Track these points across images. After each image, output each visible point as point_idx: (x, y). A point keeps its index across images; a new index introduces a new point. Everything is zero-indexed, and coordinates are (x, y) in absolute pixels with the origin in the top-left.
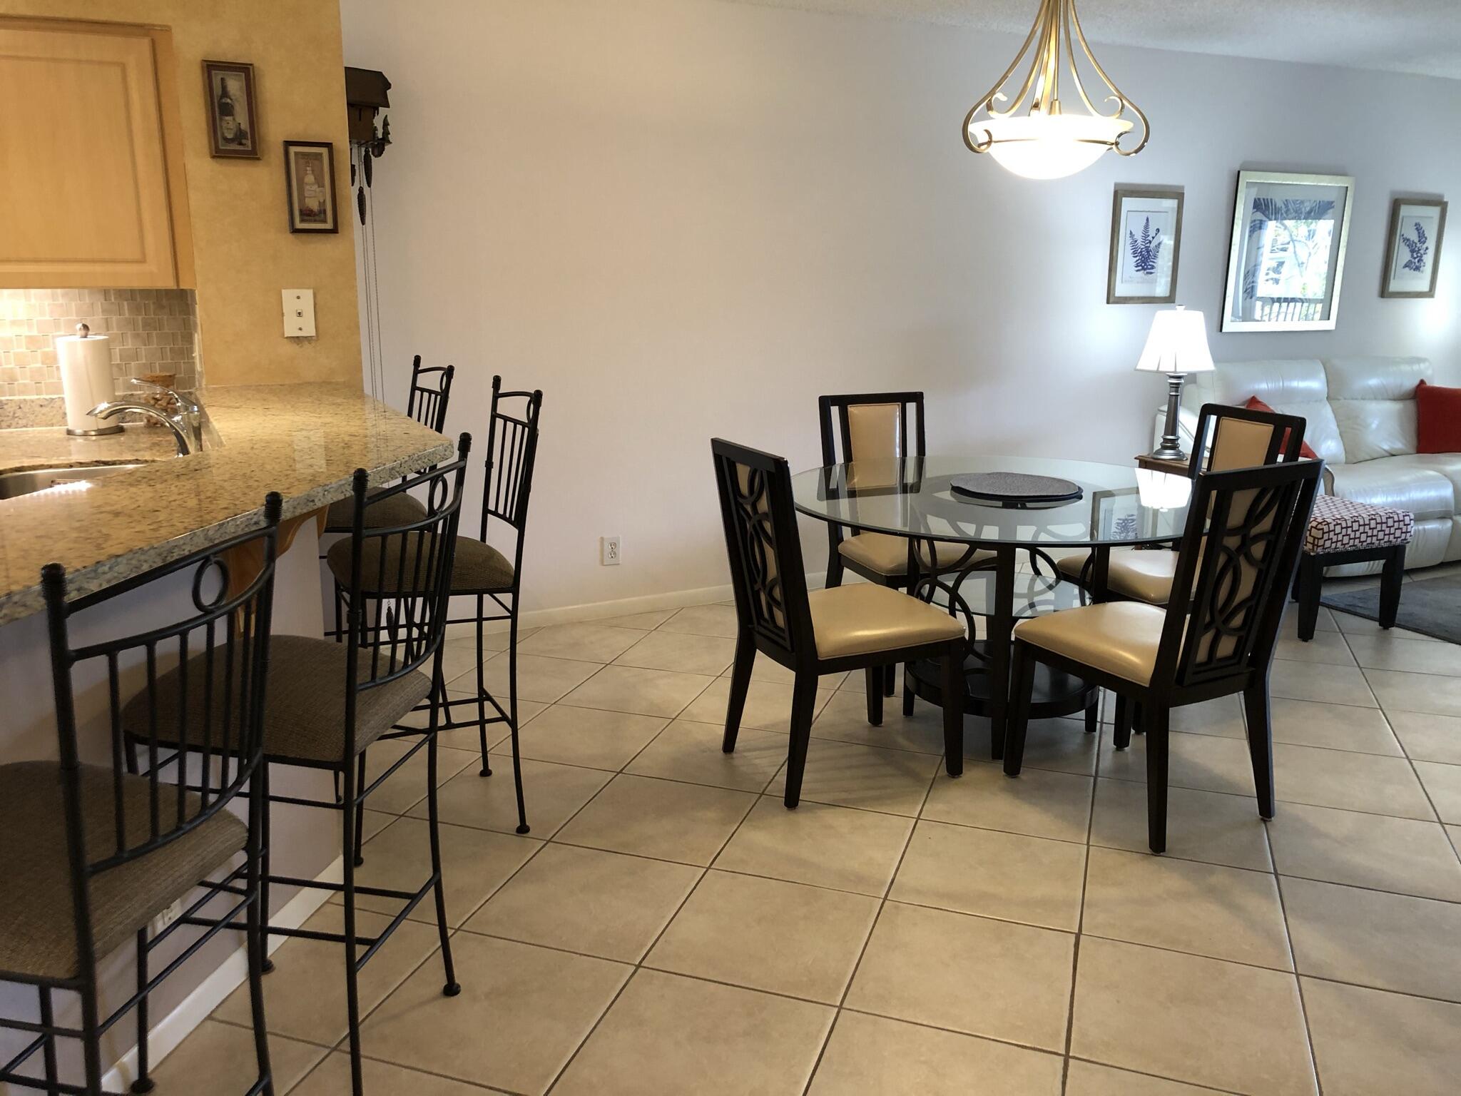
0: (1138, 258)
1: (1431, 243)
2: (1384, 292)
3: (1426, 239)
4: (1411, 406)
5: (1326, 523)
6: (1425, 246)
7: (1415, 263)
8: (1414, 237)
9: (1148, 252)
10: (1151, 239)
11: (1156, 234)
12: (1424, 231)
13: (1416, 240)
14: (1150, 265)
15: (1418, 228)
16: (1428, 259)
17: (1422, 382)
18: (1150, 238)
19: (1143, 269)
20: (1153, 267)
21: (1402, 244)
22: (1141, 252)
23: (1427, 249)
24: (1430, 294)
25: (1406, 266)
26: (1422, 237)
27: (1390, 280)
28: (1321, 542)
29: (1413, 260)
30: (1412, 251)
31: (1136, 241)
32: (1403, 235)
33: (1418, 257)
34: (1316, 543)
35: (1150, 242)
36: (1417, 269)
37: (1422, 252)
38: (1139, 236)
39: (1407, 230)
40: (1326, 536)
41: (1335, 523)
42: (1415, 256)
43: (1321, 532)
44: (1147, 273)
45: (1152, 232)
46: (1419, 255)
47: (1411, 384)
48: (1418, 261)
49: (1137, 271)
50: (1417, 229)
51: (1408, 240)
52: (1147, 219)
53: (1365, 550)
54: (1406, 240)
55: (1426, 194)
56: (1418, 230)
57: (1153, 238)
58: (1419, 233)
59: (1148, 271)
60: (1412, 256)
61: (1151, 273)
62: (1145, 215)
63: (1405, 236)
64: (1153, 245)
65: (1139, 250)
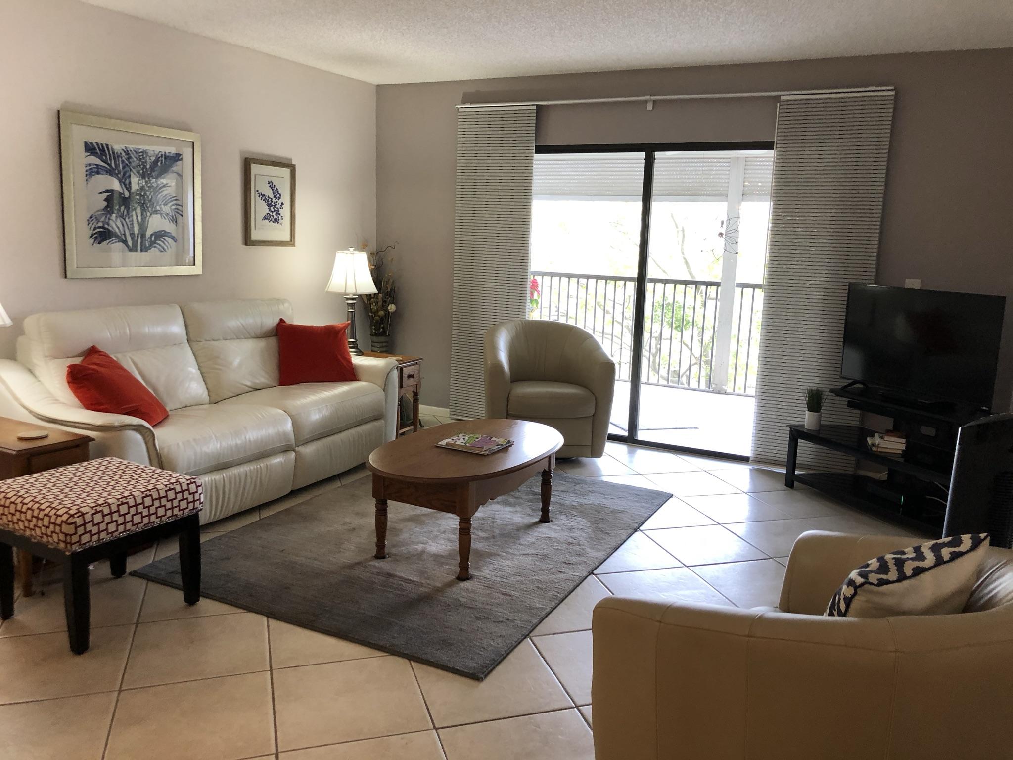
1: (286, 199)
2: (247, 240)
3: (280, 196)
4: (273, 342)
5: (80, 514)
6: (280, 202)
7: (273, 217)
8: (269, 193)
12: (277, 189)
13: (272, 196)
15: (272, 185)
16: (285, 212)
17: (282, 320)
21: (258, 199)
23: (282, 203)
24: (291, 242)
25: (265, 218)
26: (277, 194)
27: (250, 230)
28: (75, 539)
29: (271, 214)
30: (269, 205)
32: (257, 191)
33: (275, 211)
34: (68, 540)
36: (276, 221)
37: (279, 206)
39: (260, 185)
40: (81, 531)
41: (94, 511)
42: (272, 210)
43: (73, 526)
46: (276, 209)
47: (271, 322)
48: (276, 214)
50: (270, 186)
51: (264, 195)
53: (144, 532)
54: (262, 195)
55: (276, 157)
56: (271, 188)
58: (273, 190)
60: (270, 210)
63: (259, 192)
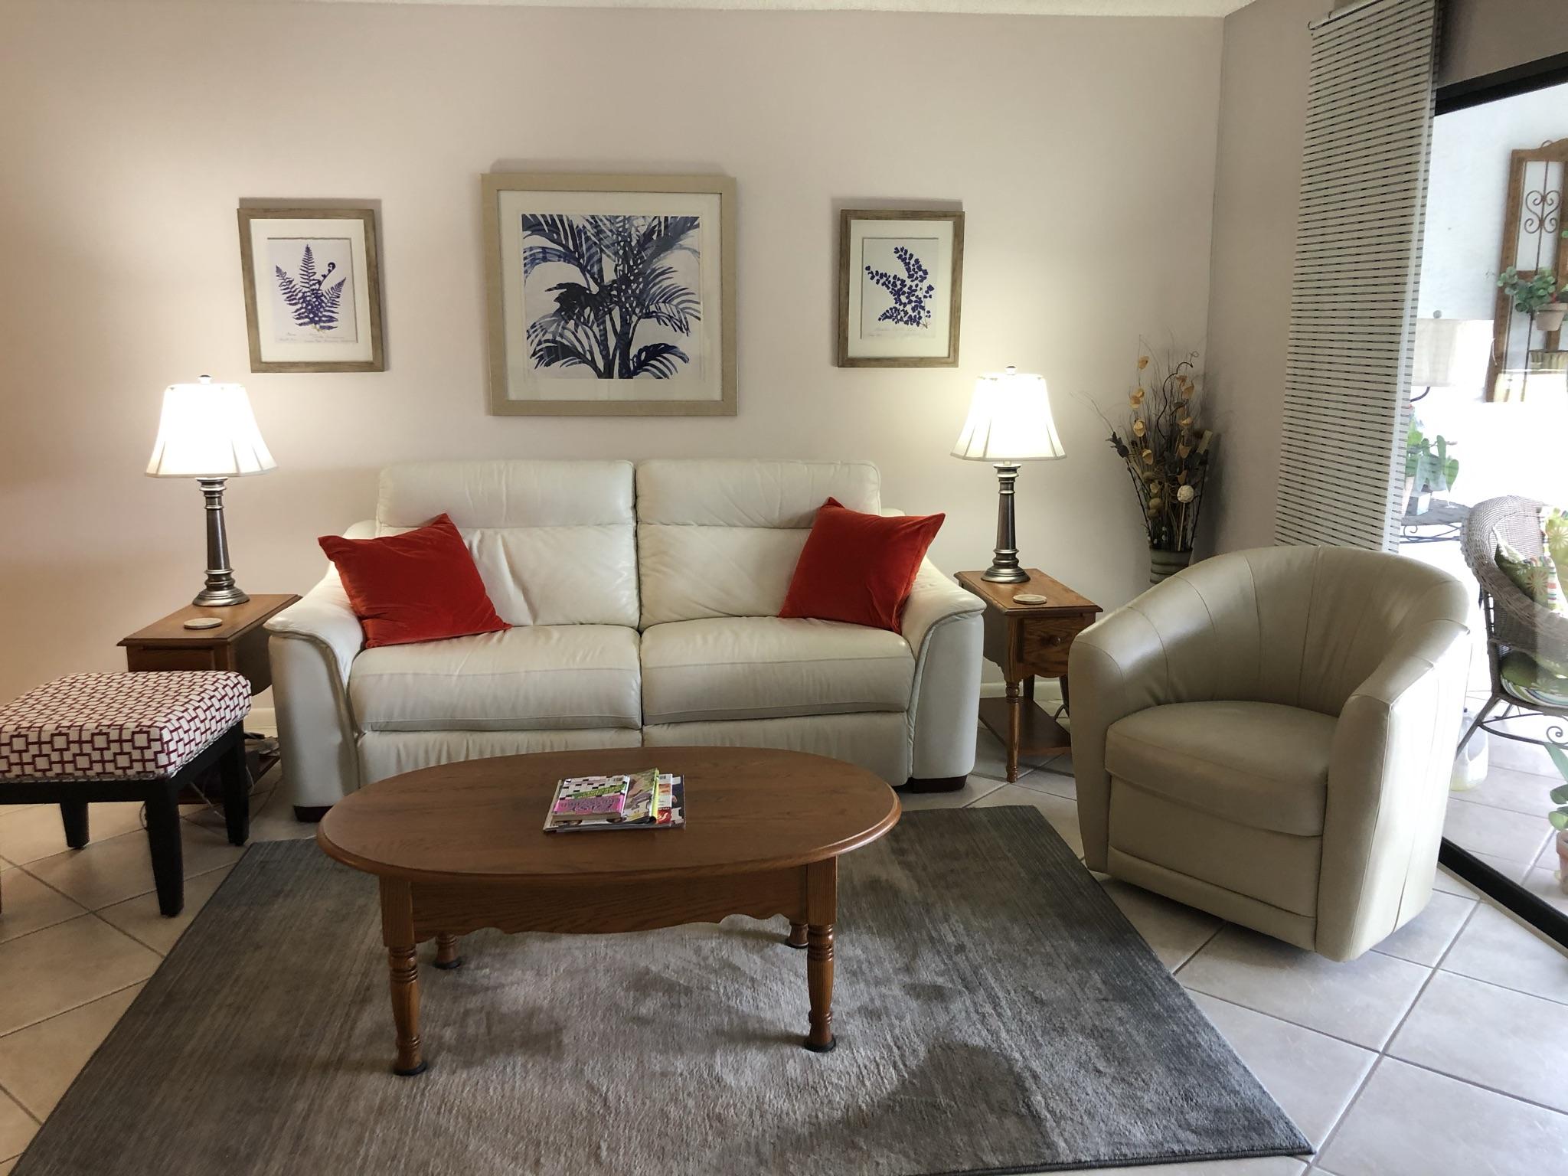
0: (299, 306)
1: (940, 278)
2: (843, 359)
3: (926, 273)
6: (925, 285)
7: (906, 312)
8: (896, 269)
9: (317, 297)
10: (321, 279)
11: (330, 271)
12: (917, 261)
13: (903, 274)
14: (325, 316)
15: (904, 255)
16: (938, 305)
17: (832, 501)
18: (318, 277)
19: (312, 321)
20: (331, 319)
21: (869, 284)
22: (304, 297)
23: (930, 288)
24: (950, 360)
25: (886, 316)
26: (917, 271)
27: (852, 339)
29: (901, 308)
30: (897, 294)
31: (291, 282)
32: (867, 269)
33: (911, 302)
35: (320, 283)
36: (915, 320)
37: (922, 294)
38: (295, 273)
39: (873, 257)
42: (905, 300)
44: (323, 328)
45: (320, 268)
46: (913, 299)
48: (914, 309)
49: (301, 325)
50: (900, 257)
51: (883, 275)
52: (308, 249)
54: (880, 277)
56: (904, 260)
57: (324, 276)
58: (907, 263)
59: (322, 324)
60: (898, 300)
61: (330, 328)
62: (303, 244)
63: (872, 270)
64: (325, 287)
65: (300, 295)
